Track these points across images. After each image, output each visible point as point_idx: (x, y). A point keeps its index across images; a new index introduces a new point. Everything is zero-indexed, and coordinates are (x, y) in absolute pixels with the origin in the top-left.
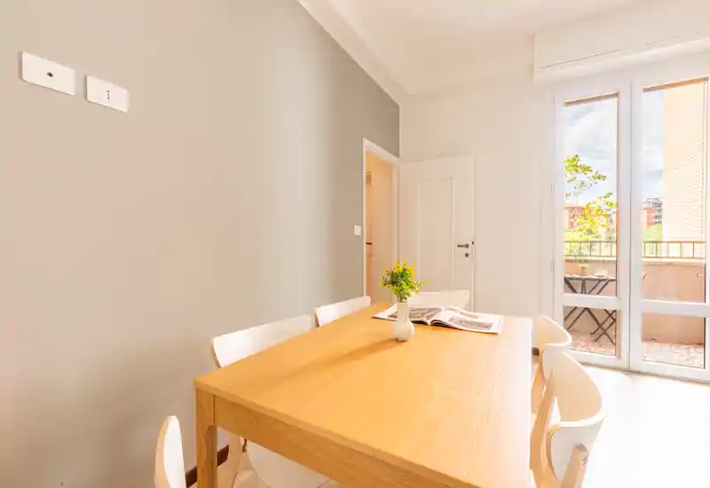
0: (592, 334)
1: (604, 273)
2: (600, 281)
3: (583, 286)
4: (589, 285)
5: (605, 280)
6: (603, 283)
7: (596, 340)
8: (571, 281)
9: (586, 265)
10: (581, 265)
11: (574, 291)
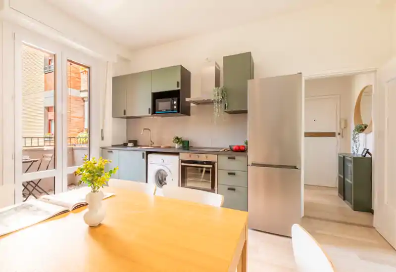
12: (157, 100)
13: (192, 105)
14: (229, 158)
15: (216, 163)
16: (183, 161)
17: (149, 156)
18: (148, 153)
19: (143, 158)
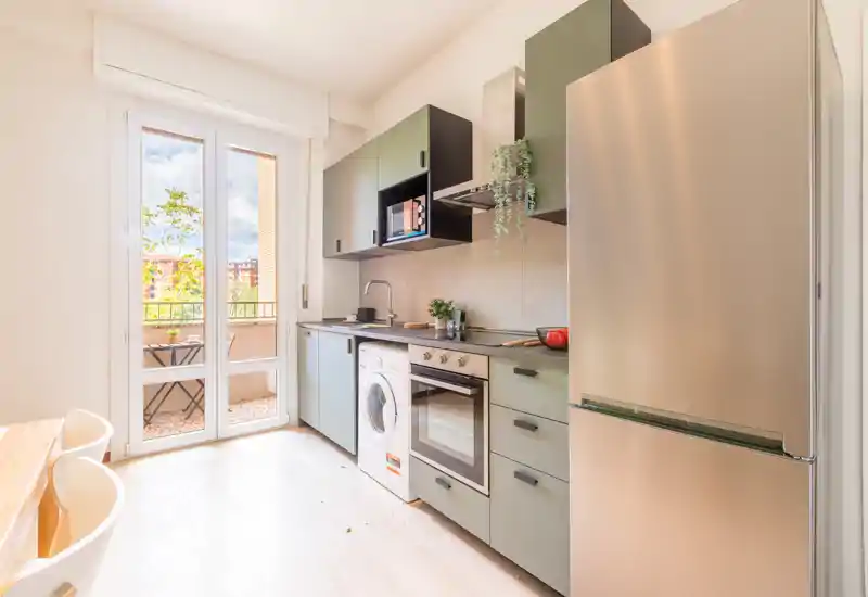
0: (184, 411)
1: (194, 338)
2: (192, 347)
3: (173, 356)
4: (179, 355)
5: (196, 346)
6: (196, 349)
7: (186, 419)
8: (157, 352)
9: (177, 331)
10: (170, 331)
11: (162, 364)
12: (390, 209)
13: (476, 211)
14: (517, 371)
15: (486, 383)
16: (417, 369)
17: (362, 346)
18: (360, 340)
19: (350, 351)
